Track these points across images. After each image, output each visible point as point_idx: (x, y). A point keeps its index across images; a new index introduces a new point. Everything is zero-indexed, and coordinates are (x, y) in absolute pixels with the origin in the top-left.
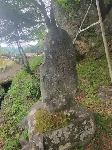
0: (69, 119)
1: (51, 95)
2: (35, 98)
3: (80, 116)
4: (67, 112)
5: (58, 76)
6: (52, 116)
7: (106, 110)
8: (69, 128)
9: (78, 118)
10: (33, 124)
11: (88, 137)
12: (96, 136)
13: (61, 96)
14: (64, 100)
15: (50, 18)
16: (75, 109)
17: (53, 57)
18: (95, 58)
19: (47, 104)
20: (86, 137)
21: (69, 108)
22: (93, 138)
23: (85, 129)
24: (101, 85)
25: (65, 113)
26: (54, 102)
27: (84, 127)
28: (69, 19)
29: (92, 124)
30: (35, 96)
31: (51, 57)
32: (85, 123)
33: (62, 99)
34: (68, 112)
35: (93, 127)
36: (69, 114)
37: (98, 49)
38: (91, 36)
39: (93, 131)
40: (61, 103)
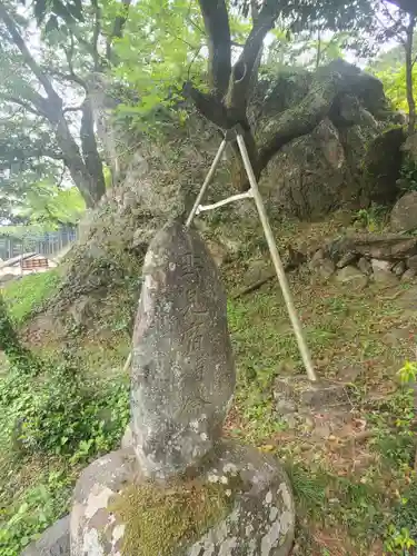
0: (228, 493)
1: (167, 424)
2: (58, 450)
3: (255, 480)
4: (216, 474)
5: (186, 360)
6: (177, 495)
7: (307, 449)
8: (232, 526)
9: (251, 485)
10: (114, 542)
11: (281, 544)
12: (301, 533)
13: (195, 424)
14: (204, 436)
15: (79, 142)
16: (236, 462)
17: (173, 308)
18: (244, 289)
19: (157, 459)
20: (275, 545)
21: (218, 461)
22: (294, 544)
23: (272, 517)
24: (277, 375)
25: (212, 478)
26: (178, 448)
27: (269, 512)
28: (153, 164)
29: (287, 497)
30: (59, 440)
31: (168, 307)
32: (269, 497)
33: (199, 434)
34: (220, 473)
35: (289, 507)
36: (224, 480)
37: (248, 262)
38: (225, 221)
39: (291, 522)
40: (197, 447)
